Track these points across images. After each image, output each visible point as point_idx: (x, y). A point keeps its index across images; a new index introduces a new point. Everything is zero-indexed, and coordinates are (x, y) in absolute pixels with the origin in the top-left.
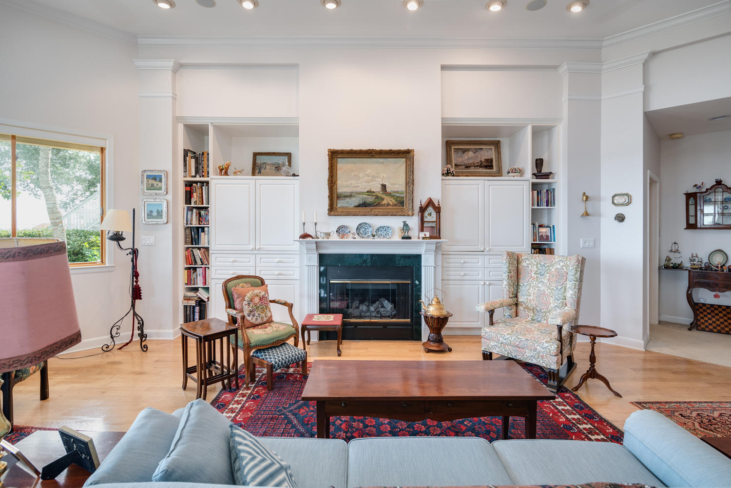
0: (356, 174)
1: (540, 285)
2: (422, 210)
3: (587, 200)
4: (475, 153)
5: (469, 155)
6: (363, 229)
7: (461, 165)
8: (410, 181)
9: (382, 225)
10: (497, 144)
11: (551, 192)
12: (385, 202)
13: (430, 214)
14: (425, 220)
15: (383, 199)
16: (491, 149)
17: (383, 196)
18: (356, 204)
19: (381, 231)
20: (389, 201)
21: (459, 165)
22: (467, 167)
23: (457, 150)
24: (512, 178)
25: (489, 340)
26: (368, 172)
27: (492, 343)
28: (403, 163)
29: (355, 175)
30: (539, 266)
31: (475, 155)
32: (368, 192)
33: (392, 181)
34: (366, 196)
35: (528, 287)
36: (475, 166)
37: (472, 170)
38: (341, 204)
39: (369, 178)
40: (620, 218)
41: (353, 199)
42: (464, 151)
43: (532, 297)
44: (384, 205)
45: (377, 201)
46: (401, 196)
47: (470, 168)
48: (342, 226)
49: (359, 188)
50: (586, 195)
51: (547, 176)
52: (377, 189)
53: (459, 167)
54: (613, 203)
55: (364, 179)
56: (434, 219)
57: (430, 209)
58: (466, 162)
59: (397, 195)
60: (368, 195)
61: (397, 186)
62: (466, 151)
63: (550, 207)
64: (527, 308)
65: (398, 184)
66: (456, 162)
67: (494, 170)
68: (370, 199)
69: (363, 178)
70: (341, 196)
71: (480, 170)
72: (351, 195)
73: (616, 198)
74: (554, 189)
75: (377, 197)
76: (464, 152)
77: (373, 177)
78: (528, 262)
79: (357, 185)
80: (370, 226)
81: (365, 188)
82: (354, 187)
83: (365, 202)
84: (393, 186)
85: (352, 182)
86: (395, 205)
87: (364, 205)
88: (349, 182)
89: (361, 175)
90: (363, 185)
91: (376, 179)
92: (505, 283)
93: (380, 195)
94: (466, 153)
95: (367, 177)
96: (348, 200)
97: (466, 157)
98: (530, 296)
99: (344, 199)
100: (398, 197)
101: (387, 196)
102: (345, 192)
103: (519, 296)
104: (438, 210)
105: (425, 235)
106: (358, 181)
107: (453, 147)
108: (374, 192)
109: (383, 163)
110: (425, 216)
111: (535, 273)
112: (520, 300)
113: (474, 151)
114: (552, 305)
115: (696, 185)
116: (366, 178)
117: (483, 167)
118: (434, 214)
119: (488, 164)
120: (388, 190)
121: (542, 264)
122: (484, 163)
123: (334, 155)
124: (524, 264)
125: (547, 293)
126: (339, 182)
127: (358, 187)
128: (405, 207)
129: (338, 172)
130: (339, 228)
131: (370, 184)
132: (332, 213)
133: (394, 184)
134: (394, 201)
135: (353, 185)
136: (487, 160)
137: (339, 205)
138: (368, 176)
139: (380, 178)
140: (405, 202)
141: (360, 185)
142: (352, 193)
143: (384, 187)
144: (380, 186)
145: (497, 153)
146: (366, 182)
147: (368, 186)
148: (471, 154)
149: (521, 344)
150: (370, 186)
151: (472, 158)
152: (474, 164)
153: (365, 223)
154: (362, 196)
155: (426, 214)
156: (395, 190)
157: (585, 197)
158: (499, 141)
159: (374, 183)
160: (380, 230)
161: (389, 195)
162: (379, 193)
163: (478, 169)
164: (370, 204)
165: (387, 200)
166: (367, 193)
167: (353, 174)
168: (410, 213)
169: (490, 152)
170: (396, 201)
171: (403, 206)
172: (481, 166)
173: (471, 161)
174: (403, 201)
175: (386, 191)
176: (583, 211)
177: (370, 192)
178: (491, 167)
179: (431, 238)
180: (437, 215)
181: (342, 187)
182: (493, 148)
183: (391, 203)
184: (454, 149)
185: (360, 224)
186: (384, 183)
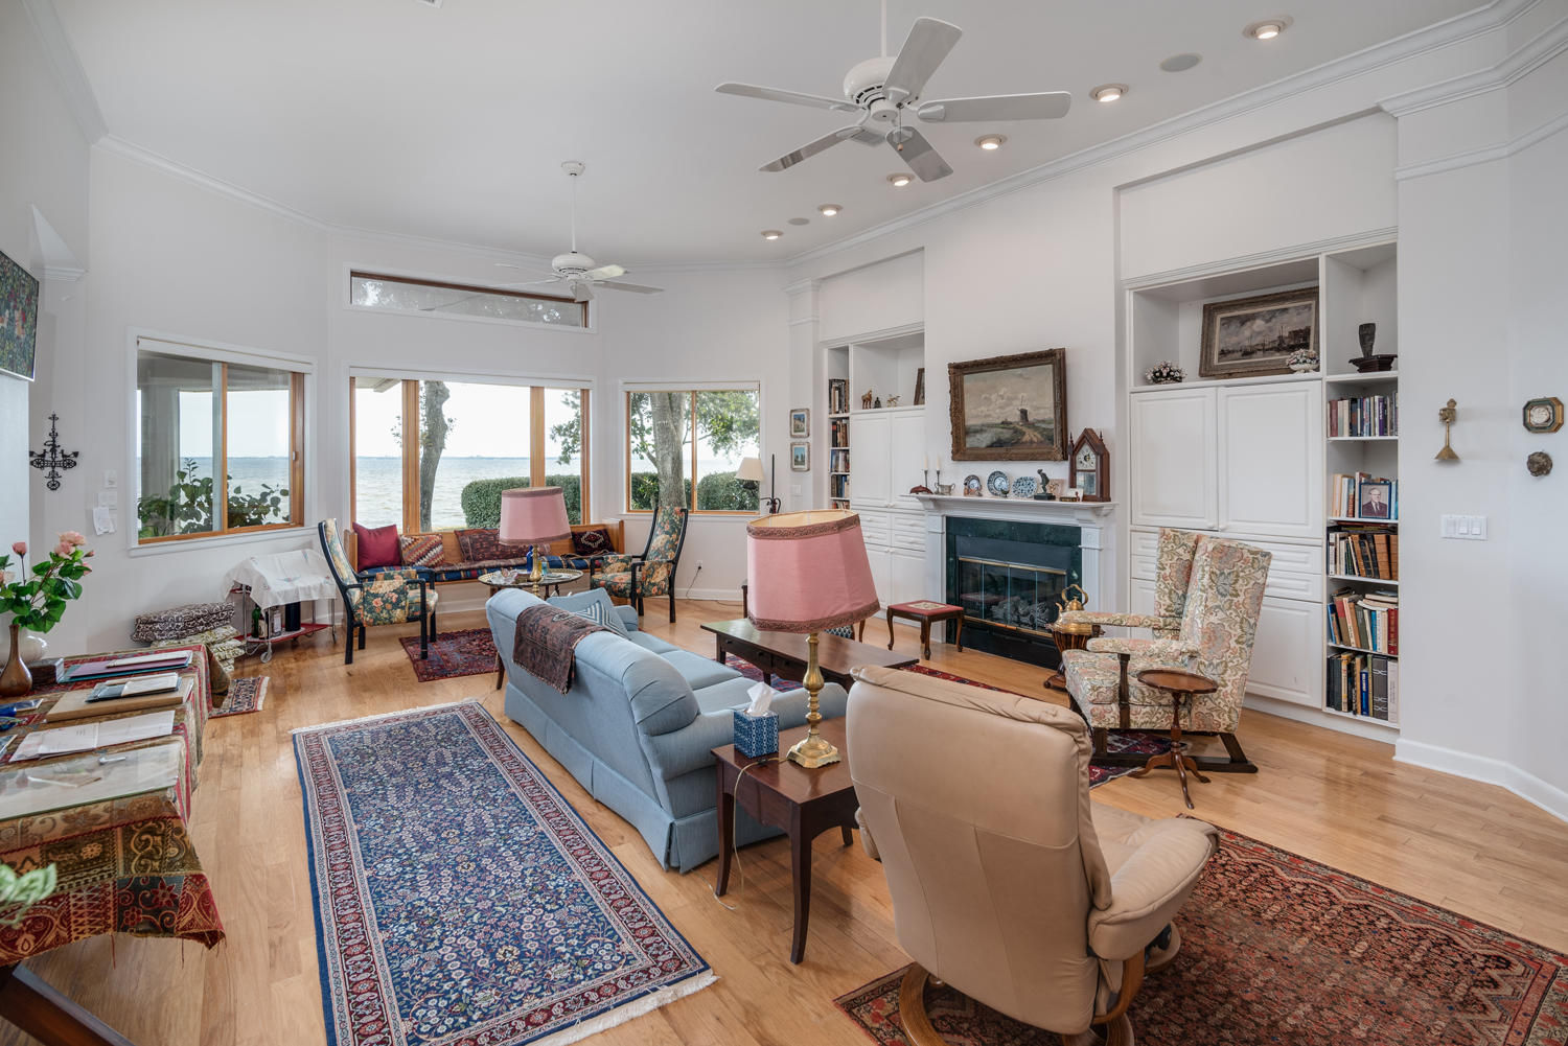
0: (987, 395)
3: (1452, 419)
4: (1268, 321)
5: (1255, 327)
6: (998, 482)
7: (1233, 352)
8: (1061, 402)
9: (1024, 476)
10: (1313, 294)
12: (1026, 438)
13: (1086, 457)
14: (1078, 467)
15: (1024, 433)
16: (1300, 307)
17: (1024, 429)
18: (989, 443)
19: (1022, 485)
20: (1032, 436)
21: (1229, 352)
22: (1247, 353)
23: (1227, 321)
24: (1277, 378)
26: (1002, 392)
29: (985, 398)
31: (1269, 324)
32: (1003, 423)
33: (1035, 403)
34: (1000, 430)
36: (1264, 350)
37: (1258, 358)
38: (971, 442)
39: (1004, 401)
40: (1535, 464)
41: (984, 435)
42: (1244, 320)
44: (1024, 444)
45: (1016, 437)
46: (1048, 427)
47: (1254, 355)
48: (971, 476)
49: (992, 418)
51: (1384, 363)
52: (1015, 417)
53: (1229, 356)
54: (1526, 424)
55: (998, 402)
57: (1086, 450)
58: (1247, 343)
59: (1043, 426)
60: (1003, 428)
61: (1042, 411)
62: (1248, 320)
65: (1043, 409)
66: (1223, 346)
68: (1006, 434)
69: (995, 401)
70: (969, 430)
72: (982, 430)
73: (1530, 412)
74: (1398, 396)
75: (1016, 431)
76: (1243, 324)
77: (1010, 398)
79: (990, 412)
80: (1006, 478)
81: (999, 417)
82: (985, 416)
83: (999, 440)
84: (1037, 411)
85: (983, 408)
86: (1041, 442)
87: (998, 443)
88: (979, 408)
89: (993, 397)
90: (998, 412)
91: (1015, 401)
93: (1019, 427)
94: (1248, 323)
95: (1001, 399)
96: (978, 436)
97: (1247, 333)
99: (973, 436)
100: (1044, 429)
101: (1029, 428)
102: (975, 425)
104: (1099, 449)
105: (1077, 494)
106: (989, 407)
107: (1219, 317)
108: (1011, 423)
109: (1021, 376)
110: (1078, 461)
113: (1268, 318)
116: (1000, 401)
117: (1284, 349)
118: (1093, 459)
120: (1030, 419)
122: (1287, 341)
123: (958, 370)
126: (966, 411)
127: (989, 416)
128: (1055, 446)
129: (965, 396)
130: (968, 480)
132: (957, 456)
133: (1038, 408)
134: (1039, 436)
135: (984, 413)
136: (1295, 334)
137: (966, 445)
138: (1003, 398)
139: (1019, 398)
140: (1054, 437)
141: (993, 412)
142: (983, 425)
143: (1024, 413)
144: (1019, 413)
145: (1308, 317)
146: (1000, 407)
147: (1003, 413)
148: (1259, 324)
150: (1006, 412)
151: (1259, 333)
152: (1263, 345)
153: (1000, 473)
154: (995, 429)
155: (1080, 457)
156: (1040, 418)
157: (1445, 413)
158: (1317, 288)
159: (1011, 408)
160: (1020, 484)
161: (1032, 426)
162: (1018, 424)
163: (1272, 355)
164: (1006, 443)
165: (1030, 435)
166: (1002, 426)
167: (983, 396)
168: (1059, 456)
169: (1305, 314)
170: (1042, 436)
171: (1053, 445)
172: (1279, 349)
173: (1256, 341)
174: (1052, 436)
175: (1027, 420)
177: (1005, 424)
179: (1085, 498)
180: (1096, 460)
181: (973, 416)
182: (1314, 304)
183: (1035, 439)
184: (1222, 319)
185: (993, 474)
186: (1024, 408)
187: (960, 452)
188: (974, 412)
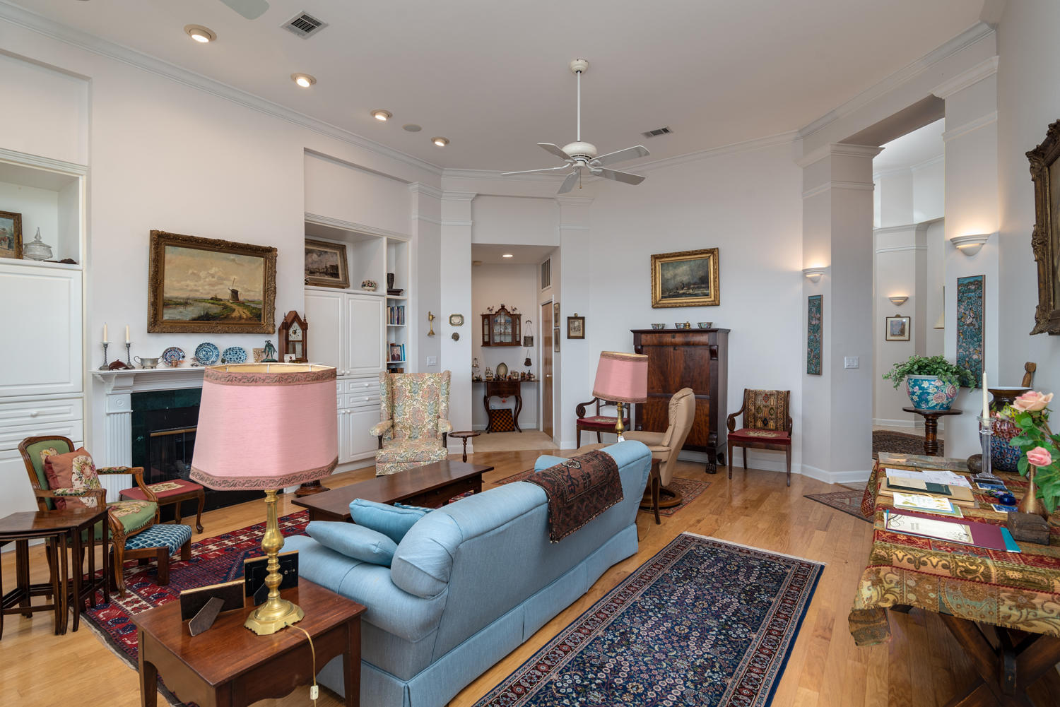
0: (195, 272)
1: (415, 403)
2: (286, 326)
3: (433, 318)
4: (319, 256)
5: (313, 257)
6: (204, 353)
8: (270, 289)
9: (232, 347)
10: (342, 249)
11: (401, 310)
12: (236, 314)
13: (295, 332)
14: (290, 339)
15: (234, 310)
16: (336, 254)
17: (234, 306)
18: (194, 316)
19: (230, 354)
20: (241, 312)
24: (367, 292)
25: (385, 463)
26: (212, 271)
27: (388, 465)
28: (261, 264)
29: (193, 273)
30: (412, 384)
31: (320, 258)
32: (212, 299)
33: (245, 287)
34: (209, 305)
35: (403, 406)
38: (169, 315)
39: (213, 279)
40: (456, 337)
41: (190, 309)
43: (407, 416)
44: (235, 318)
45: (226, 313)
46: (258, 306)
47: (316, 274)
48: (170, 348)
49: (198, 294)
50: (431, 314)
51: (398, 292)
52: (225, 295)
54: (451, 323)
55: (207, 280)
56: (300, 338)
57: (296, 326)
59: (253, 305)
60: (212, 303)
61: (252, 293)
62: (309, 252)
63: (400, 325)
64: (404, 427)
65: (253, 291)
67: (341, 279)
68: (215, 310)
69: (205, 278)
70: (170, 302)
71: (326, 278)
73: (453, 318)
74: (403, 307)
75: (225, 307)
77: (220, 278)
78: (401, 382)
79: (196, 288)
80: (216, 348)
81: (208, 293)
82: (191, 291)
83: (207, 313)
84: (247, 293)
85: (188, 282)
86: (250, 318)
87: (206, 317)
88: (183, 283)
89: (203, 274)
90: (205, 290)
91: (225, 282)
92: (384, 405)
93: (229, 304)
94: (309, 254)
95: (210, 278)
96: (181, 309)
97: (310, 260)
98: (406, 415)
99: (175, 308)
100: (253, 308)
101: (239, 305)
102: (176, 298)
103: (395, 417)
104: (304, 326)
105: (291, 358)
106: (196, 283)
108: (221, 300)
109: (234, 260)
110: (289, 334)
111: (409, 392)
112: (396, 421)
113: (319, 253)
114: (427, 420)
115: (489, 308)
117: (328, 275)
118: (299, 332)
119: (333, 272)
120: (241, 298)
121: (415, 382)
122: (329, 270)
123: (161, 241)
124: (398, 384)
125: (421, 409)
126: (167, 282)
127: (196, 291)
128: (262, 322)
129: (167, 267)
130: (166, 352)
131: (216, 288)
132: (154, 329)
133: (249, 291)
134: (248, 313)
135: (189, 288)
136: (332, 267)
137: (166, 317)
138: (213, 277)
139: (229, 280)
140: (262, 315)
141: (200, 288)
142: (188, 299)
143: (235, 293)
144: (230, 292)
145: (342, 259)
146: (210, 285)
147: (212, 290)
148: (315, 257)
149: (418, 457)
150: (216, 290)
151: (316, 262)
153: (208, 344)
154: (203, 304)
155: (291, 331)
156: (250, 299)
157: (431, 317)
158: (345, 246)
159: (221, 287)
160: (228, 353)
161: (242, 304)
162: (228, 301)
163: (324, 277)
164: (215, 317)
165: (239, 311)
166: (212, 301)
167: (190, 271)
168: (271, 330)
170: (251, 313)
171: (260, 320)
172: (326, 273)
174: (260, 314)
175: (238, 300)
176: (429, 331)
177: (215, 300)
178: (337, 275)
180: (303, 332)
181: (174, 287)
182: (338, 253)
183: (245, 316)
185: (201, 346)
186: (236, 288)
187: (156, 324)
188: (176, 285)
